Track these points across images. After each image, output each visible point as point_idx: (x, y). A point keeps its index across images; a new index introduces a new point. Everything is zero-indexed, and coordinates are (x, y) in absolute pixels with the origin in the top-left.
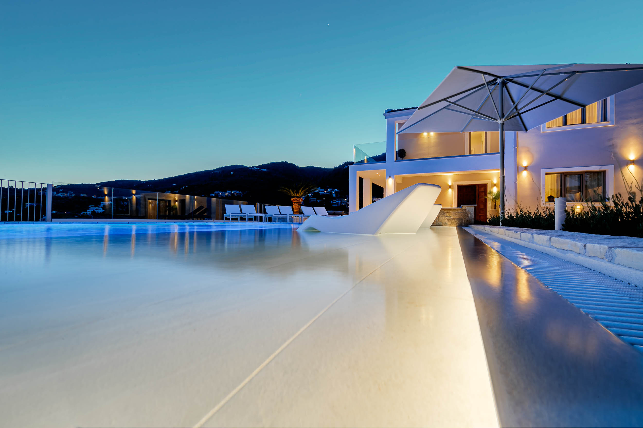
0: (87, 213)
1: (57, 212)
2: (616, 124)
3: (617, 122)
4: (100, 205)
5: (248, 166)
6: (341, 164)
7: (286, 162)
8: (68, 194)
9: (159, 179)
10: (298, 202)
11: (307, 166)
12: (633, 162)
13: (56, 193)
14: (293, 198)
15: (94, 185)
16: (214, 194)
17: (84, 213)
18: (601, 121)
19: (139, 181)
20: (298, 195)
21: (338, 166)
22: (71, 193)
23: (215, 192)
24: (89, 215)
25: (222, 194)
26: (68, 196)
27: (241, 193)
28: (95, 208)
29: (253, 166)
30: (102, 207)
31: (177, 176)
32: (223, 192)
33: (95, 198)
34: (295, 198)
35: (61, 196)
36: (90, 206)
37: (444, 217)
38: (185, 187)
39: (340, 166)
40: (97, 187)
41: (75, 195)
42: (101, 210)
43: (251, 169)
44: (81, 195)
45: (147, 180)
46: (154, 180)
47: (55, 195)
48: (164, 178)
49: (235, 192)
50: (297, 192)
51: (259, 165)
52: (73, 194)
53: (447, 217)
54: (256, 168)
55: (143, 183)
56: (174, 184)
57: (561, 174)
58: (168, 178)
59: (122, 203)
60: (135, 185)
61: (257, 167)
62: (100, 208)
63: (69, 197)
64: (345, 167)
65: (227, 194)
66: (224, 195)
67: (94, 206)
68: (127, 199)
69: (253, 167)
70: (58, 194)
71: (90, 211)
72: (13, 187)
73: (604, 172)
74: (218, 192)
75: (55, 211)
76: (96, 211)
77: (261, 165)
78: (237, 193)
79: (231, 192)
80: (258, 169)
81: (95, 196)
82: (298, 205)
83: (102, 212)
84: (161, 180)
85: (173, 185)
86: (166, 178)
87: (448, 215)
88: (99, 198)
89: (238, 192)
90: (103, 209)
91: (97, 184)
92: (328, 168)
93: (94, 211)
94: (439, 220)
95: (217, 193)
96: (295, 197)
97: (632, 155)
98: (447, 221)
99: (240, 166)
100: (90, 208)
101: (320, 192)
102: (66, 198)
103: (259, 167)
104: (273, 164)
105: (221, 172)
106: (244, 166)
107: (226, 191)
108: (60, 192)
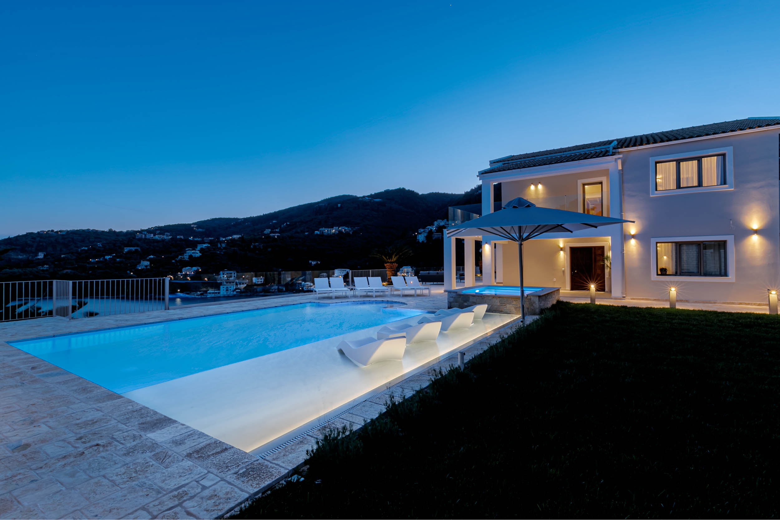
0: (184, 257)
1: (154, 257)
2: (735, 188)
3: (736, 186)
4: (197, 248)
5: (358, 196)
6: (474, 188)
7: (404, 189)
8: (165, 236)
9: (258, 216)
10: (392, 268)
11: (430, 193)
12: (756, 232)
13: (153, 236)
14: (386, 264)
15: (190, 224)
16: (318, 231)
17: (181, 258)
18: (721, 184)
19: (237, 219)
20: (392, 260)
21: (469, 190)
22: (168, 235)
23: (320, 229)
24: (186, 260)
25: (328, 231)
26: (164, 238)
27: (350, 229)
28: (193, 251)
29: (363, 195)
30: (198, 250)
31: (277, 211)
32: (329, 229)
33: (192, 239)
34: (388, 264)
35: (158, 239)
36: (187, 249)
37: (511, 305)
38: (287, 224)
39: (472, 190)
40: (193, 227)
41: (171, 237)
42: (198, 254)
43: (361, 199)
44: (178, 237)
45: (246, 217)
46: (252, 216)
47: (152, 237)
48: (264, 214)
49: (343, 229)
50: (391, 257)
51: (371, 194)
52: (170, 236)
53: (514, 306)
54: (367, 198)
55: (241, 221)
56: (275, 221)
57: (676, 243)
58: (268, 214)
59: (219, 245)
60: (232, 224)
61: (368, 196)
62: (197, 252)
63: (166, 239)
64: (478, 192)
65: (334, 231)
66: (330, 232)
67: (191, 249)
68: (225, 240)
69: (364, 197)
70: (155, 236)
71: (187, 255)
72: (112, 230)
73: (725, 242)
74: (324, 228)
75: (152, 255)
76: (193, 255)
77: (373, 193)
78: (345, 230)
79: (339, 228)
80: (370, 198)
81: (192, 237)
82: (392, 271)
83: (199, 256)
84: (260, 216)
85: (273, 222)
86: (266, 214)
87: (514, 303)
88: (196, 239)
89: (346, 228)
90: (200, 253)
91: (193, 224)
92: (457, 193)
93: (191, 254)
94: (506, 308)
95: (322, 230)
96: (388, 262)
97: (755, 223)
98: (514, 309)
99: (349, 196)
100: (187, 252)
101: (446, 225)
102: (163, 240)
103: (371, 196)
104: (387, 192)
105: (326, 205)
106: (353, 196)
107: (333, 228)
108: (157, 235)
